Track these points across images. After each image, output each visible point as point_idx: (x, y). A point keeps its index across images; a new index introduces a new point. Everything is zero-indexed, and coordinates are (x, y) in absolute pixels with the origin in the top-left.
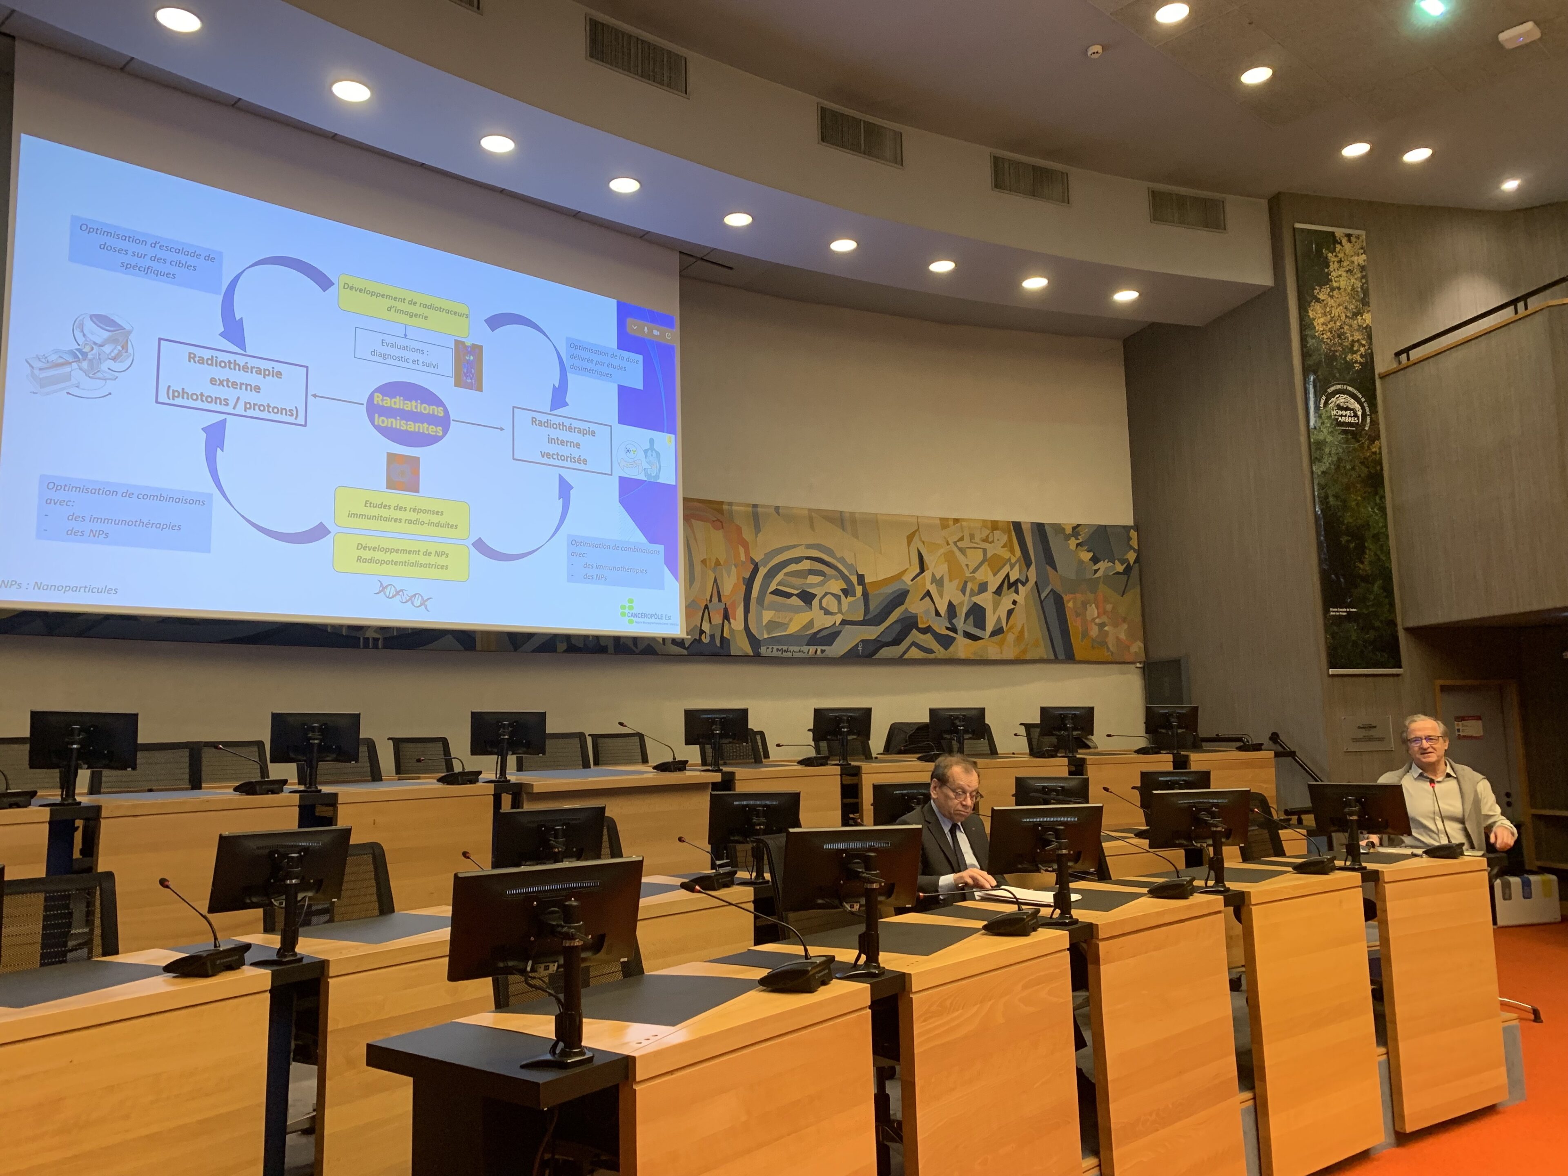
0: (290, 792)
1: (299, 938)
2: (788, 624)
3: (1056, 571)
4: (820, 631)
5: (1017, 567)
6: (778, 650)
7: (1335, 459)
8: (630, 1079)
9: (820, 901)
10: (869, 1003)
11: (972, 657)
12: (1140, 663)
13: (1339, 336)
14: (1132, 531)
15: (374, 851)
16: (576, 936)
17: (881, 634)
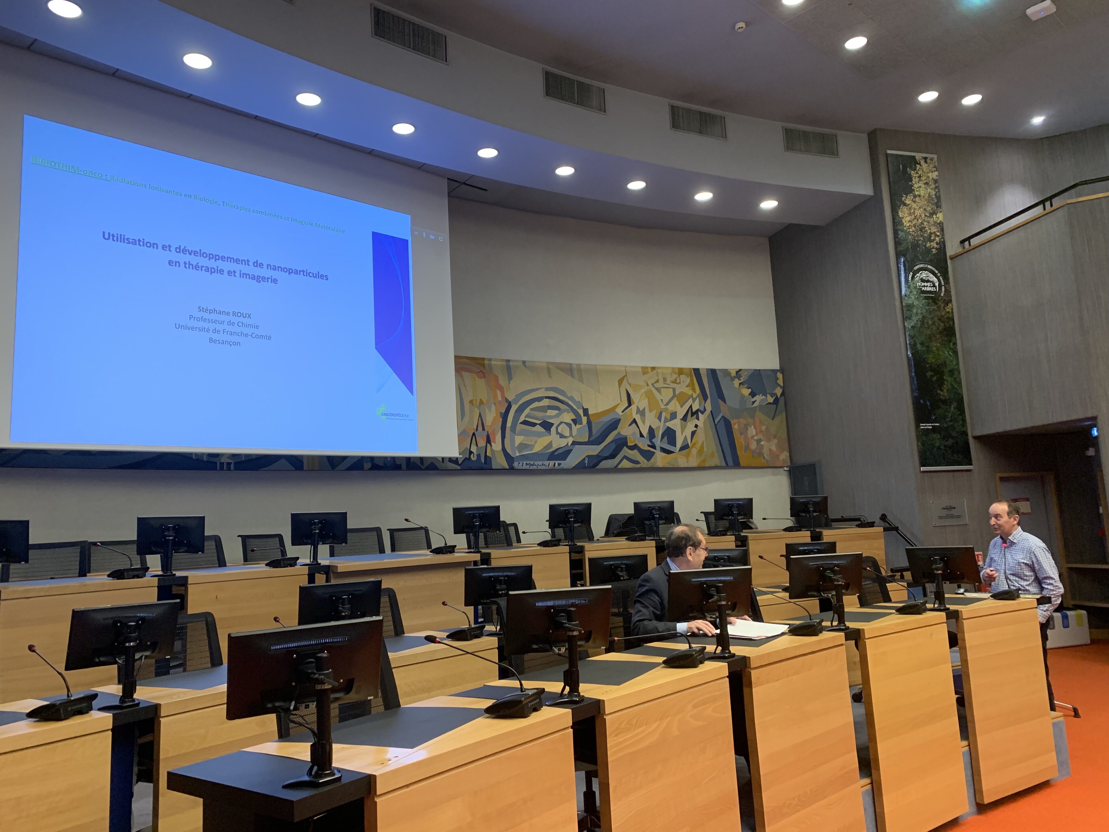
0: (151, 577)
2: (534, 446)
3: (725, 403)
4: (557, 450)
5: (697, 401)
6: (526, 464)
7: (920, 317)
8: (372, 795)
9: (535, 646)
10: (571, 724)
11: (667, 466)
12: (787, 467)
13: (921, 230)
14: (779, 373)
15: (207, 619)
16: (325, 682)
17: (601, 451)
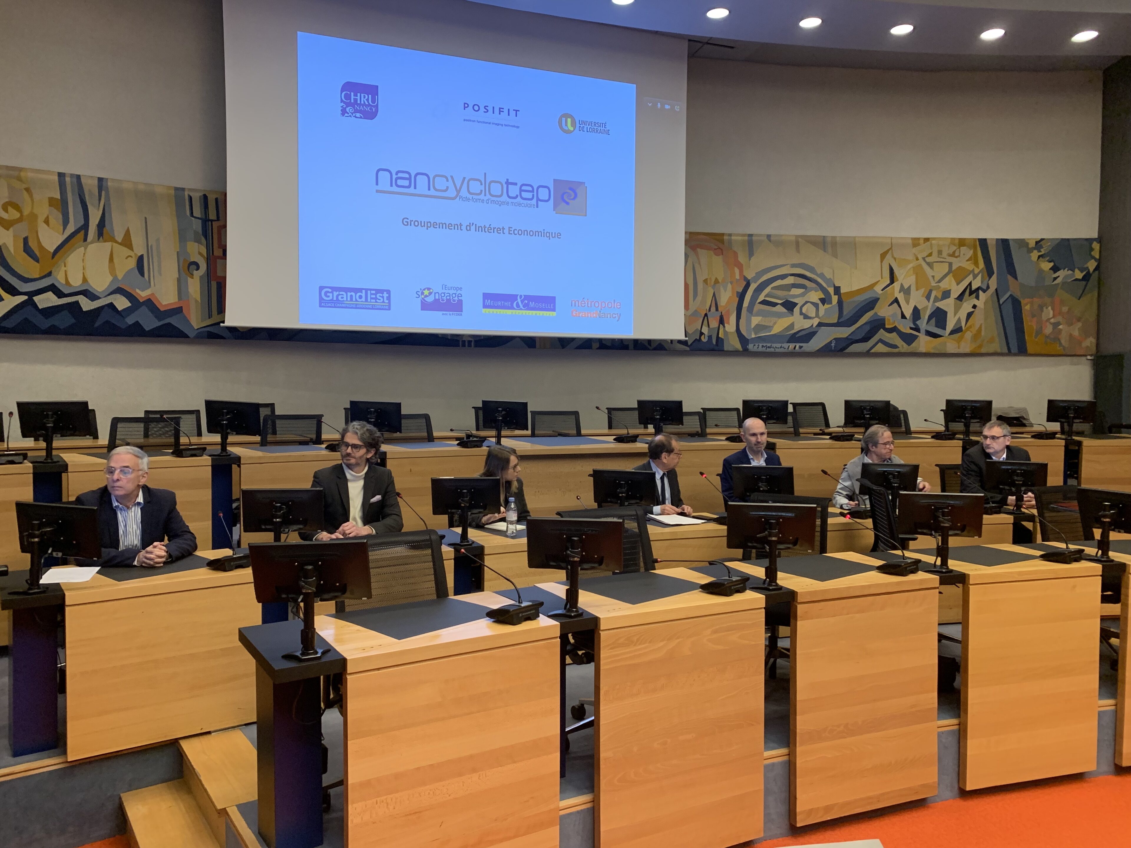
2: (772, 327)
3: (1016, 279)
4: (799, 331)
5: (979, 277)
6: (763, 346)
11: (932, 351)
12: (1091, 355)
14: (1095, 243)
17: (852, 333)
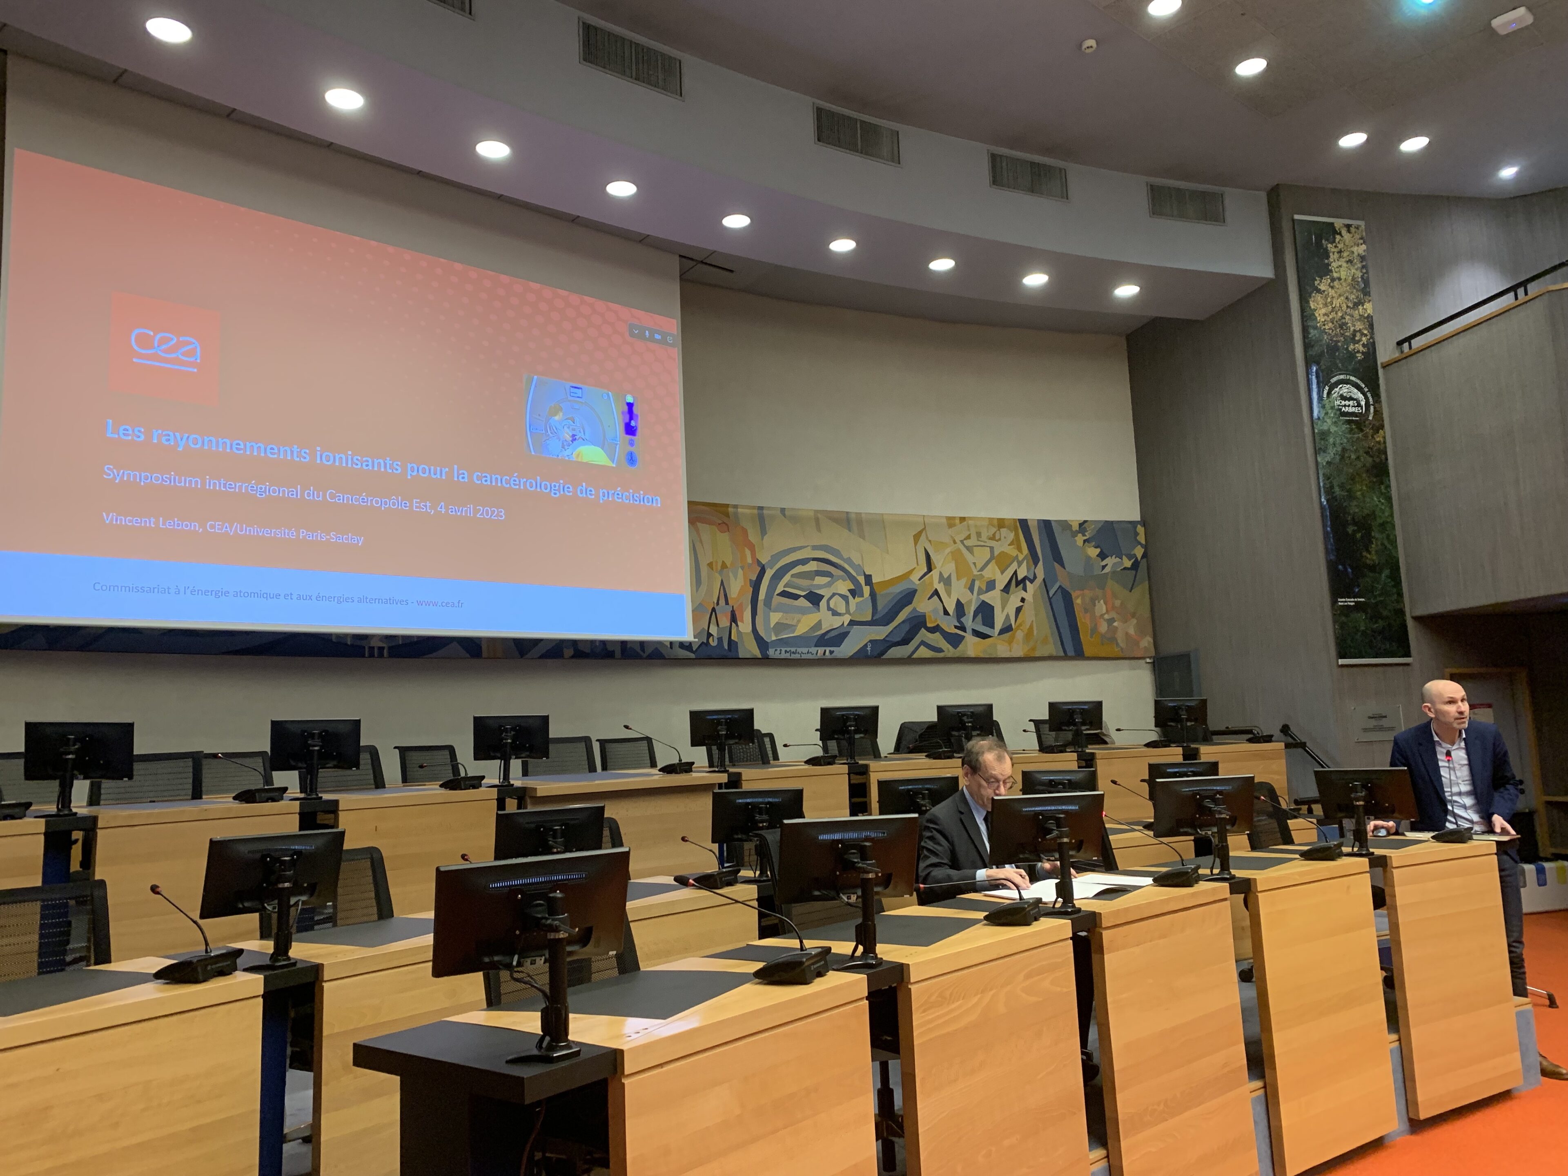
0: (291, 800)
1: (293, 943)
2: (796, 626)
3: (1064, 567)
4: (828, 632)
5: (1024, 565)
6: (786, 652)
7: (1339, 448)
8: (619, 1073)
9: (817, 893)
10: (867, 995)
11: (982, 655)
12: (1150, 658)
13: (1341, 327)
14: (1139, 526)
15: (372, 856)
16: (562, 929)
17: (889, 634)
